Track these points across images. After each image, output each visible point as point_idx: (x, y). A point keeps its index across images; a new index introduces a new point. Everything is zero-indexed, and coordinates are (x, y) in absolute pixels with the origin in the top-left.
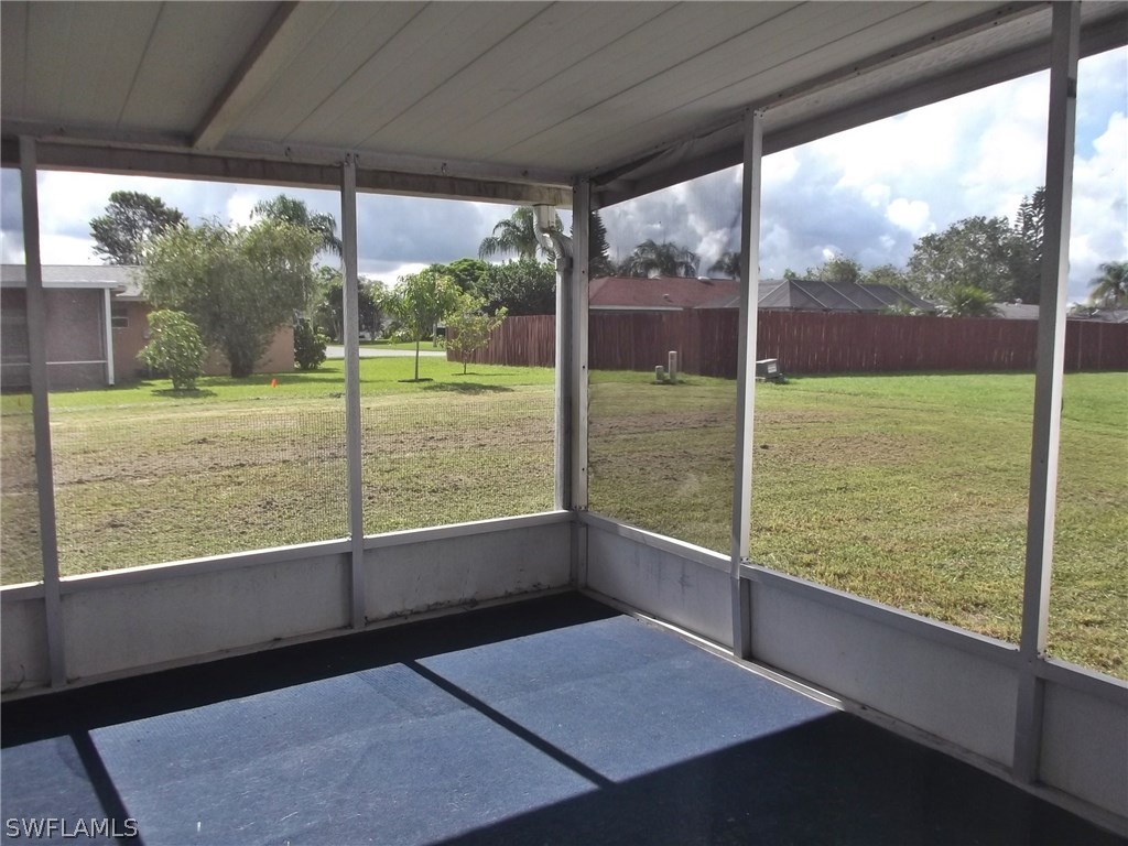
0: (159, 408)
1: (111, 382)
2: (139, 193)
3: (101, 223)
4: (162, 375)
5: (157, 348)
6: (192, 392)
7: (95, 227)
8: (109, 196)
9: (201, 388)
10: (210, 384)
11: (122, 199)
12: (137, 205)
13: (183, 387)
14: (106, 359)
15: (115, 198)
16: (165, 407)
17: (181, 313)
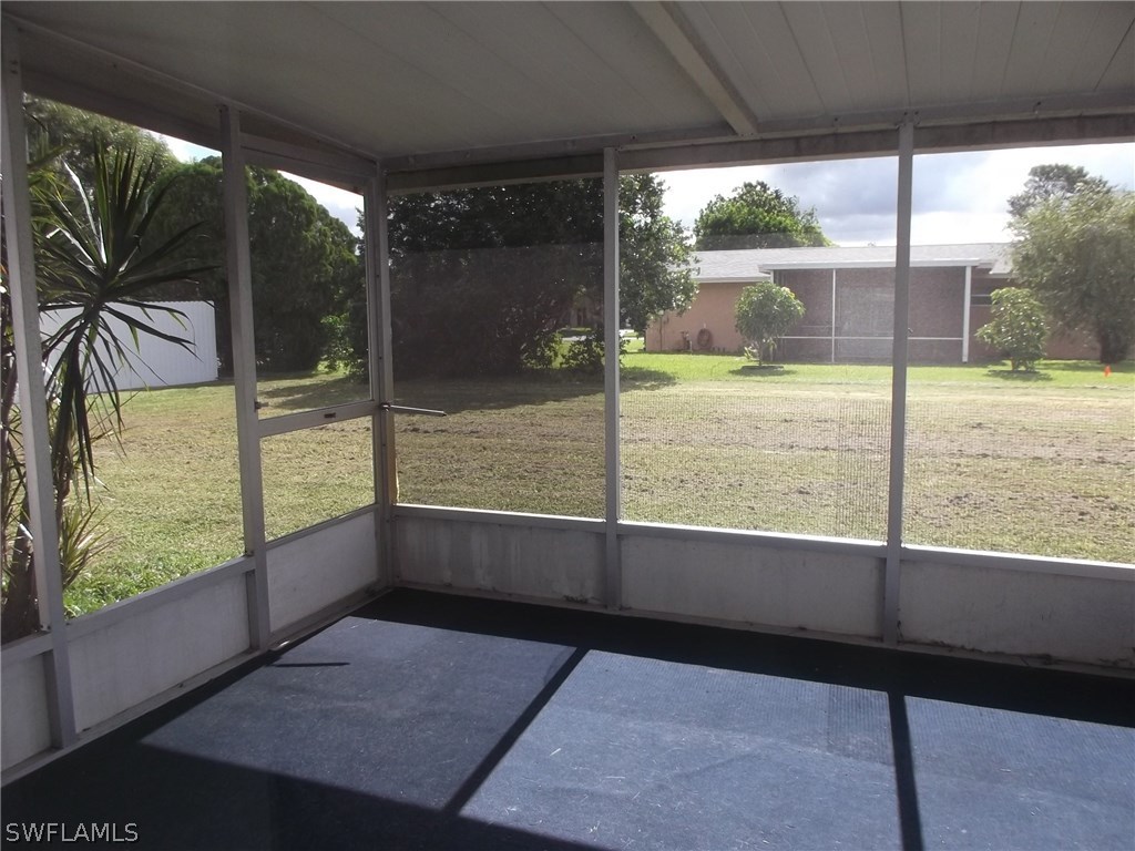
0: (979, 388)
1: (965, 359)
2: (1060, 164)
3: (1019, 199)
4: (1007, 355)
5: (998, 327)
6: (1030, 375)
7: (1013, 204)
8: (1029, 171)
9: (1042, 372)
10: (1047, 367)
11: (1044, 173)
12: (1058, 177)
13: (1022, 368)
14: (962, 336)
15: (1034, 172)
16: (984, 388)
17: (1026, 291)
